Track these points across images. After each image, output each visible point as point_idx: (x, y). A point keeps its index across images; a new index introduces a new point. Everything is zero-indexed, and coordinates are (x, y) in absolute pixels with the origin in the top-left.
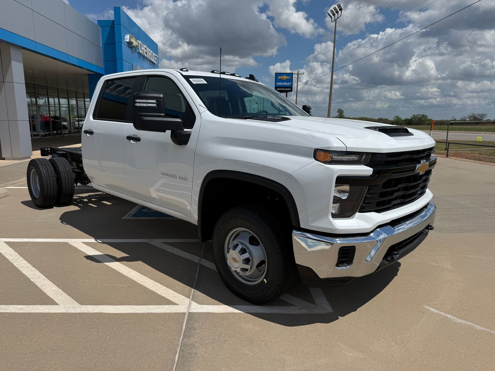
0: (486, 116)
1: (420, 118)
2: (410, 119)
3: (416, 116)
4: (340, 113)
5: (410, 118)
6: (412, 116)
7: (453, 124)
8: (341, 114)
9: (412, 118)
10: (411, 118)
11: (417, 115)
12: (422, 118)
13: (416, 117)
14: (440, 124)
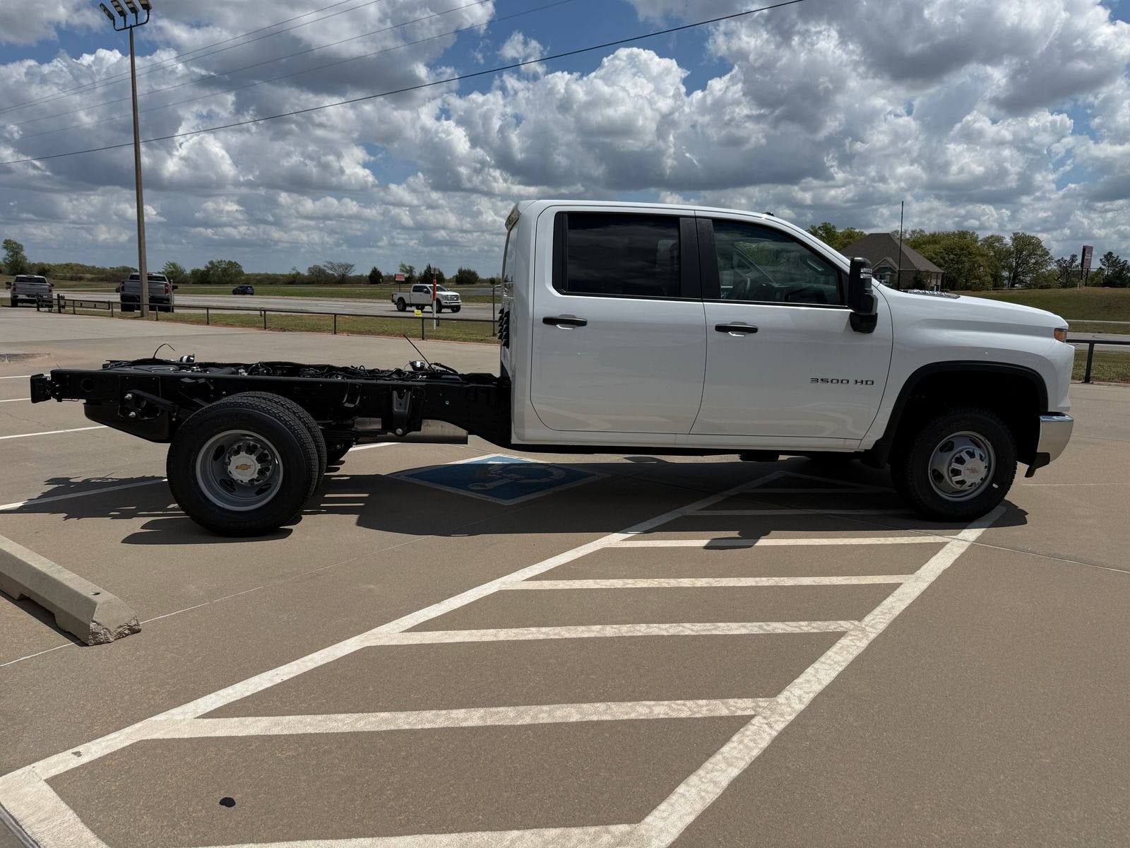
0: (354, 269)
1: (224, 270)
2: (204, 271)
3: (216, 264)
4: (12, 251)
5: (202, 268)
6: (208, 265)
7: (297, 284)
8: (17, 253)
9: (208, 270)
10: (206, 269)
11: (219, 262)
12: (229, 268)
13: (217, 266)
14: (271, 284)
